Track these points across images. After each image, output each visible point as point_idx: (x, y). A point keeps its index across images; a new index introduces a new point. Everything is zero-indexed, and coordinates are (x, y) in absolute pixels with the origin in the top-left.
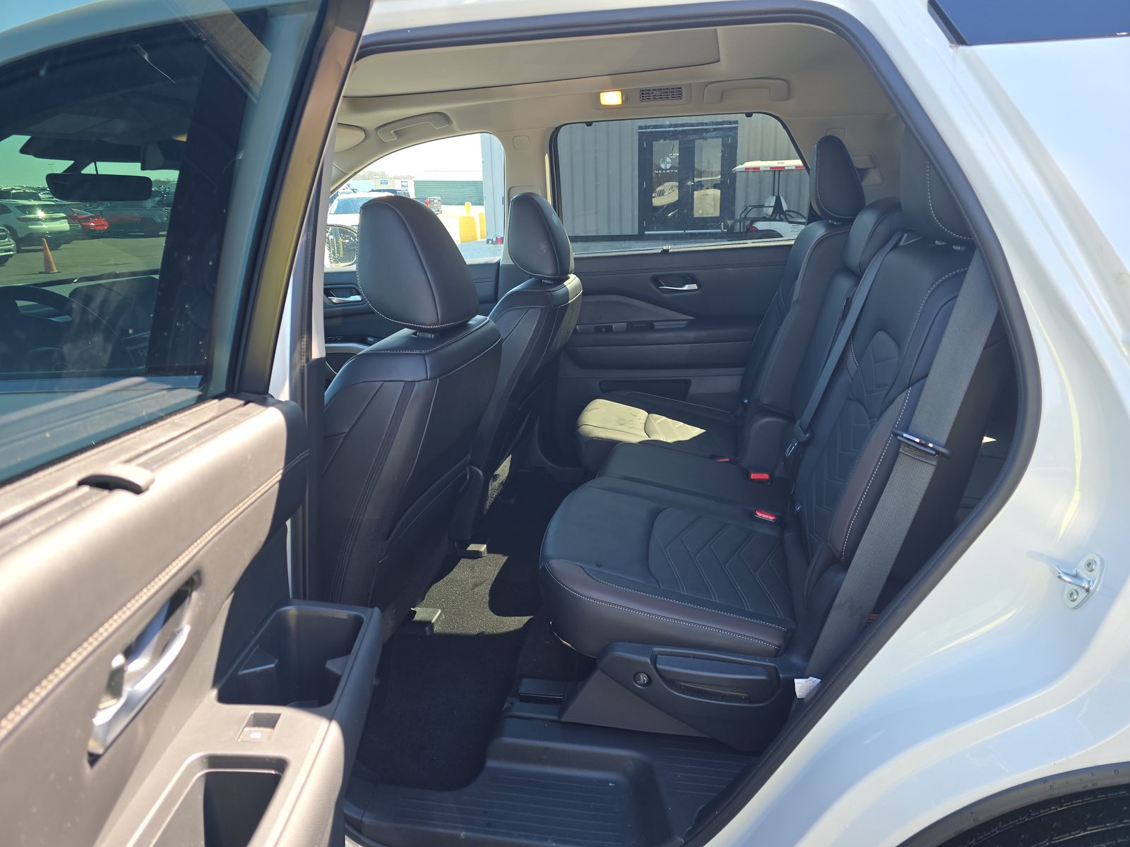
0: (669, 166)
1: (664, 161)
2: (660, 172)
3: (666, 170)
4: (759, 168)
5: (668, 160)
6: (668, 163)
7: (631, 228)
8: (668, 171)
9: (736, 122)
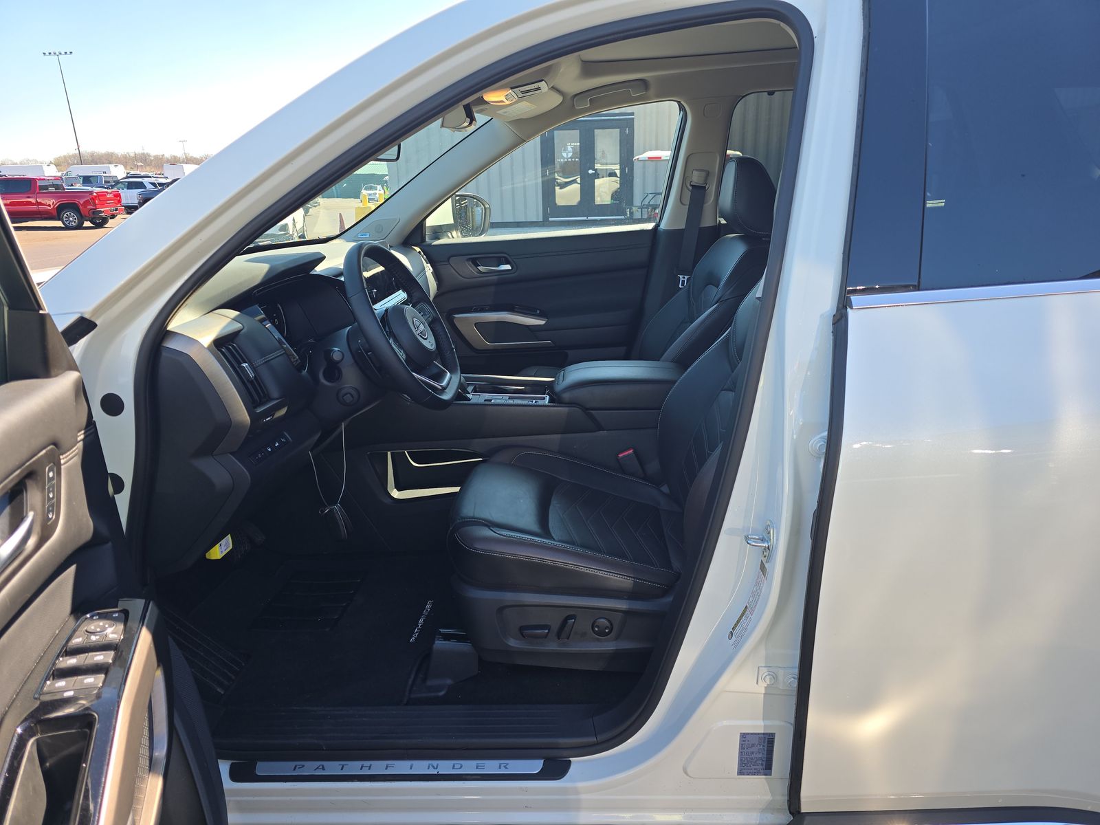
0: (570, 155)
1: (565, 150)
2: (562, 160)
3: (567, 159)
4: (660, 158)
5: (569, 149)
6: (570, 152)
7: (536, 214)
8: (570, 160)
9: (632, 114)
